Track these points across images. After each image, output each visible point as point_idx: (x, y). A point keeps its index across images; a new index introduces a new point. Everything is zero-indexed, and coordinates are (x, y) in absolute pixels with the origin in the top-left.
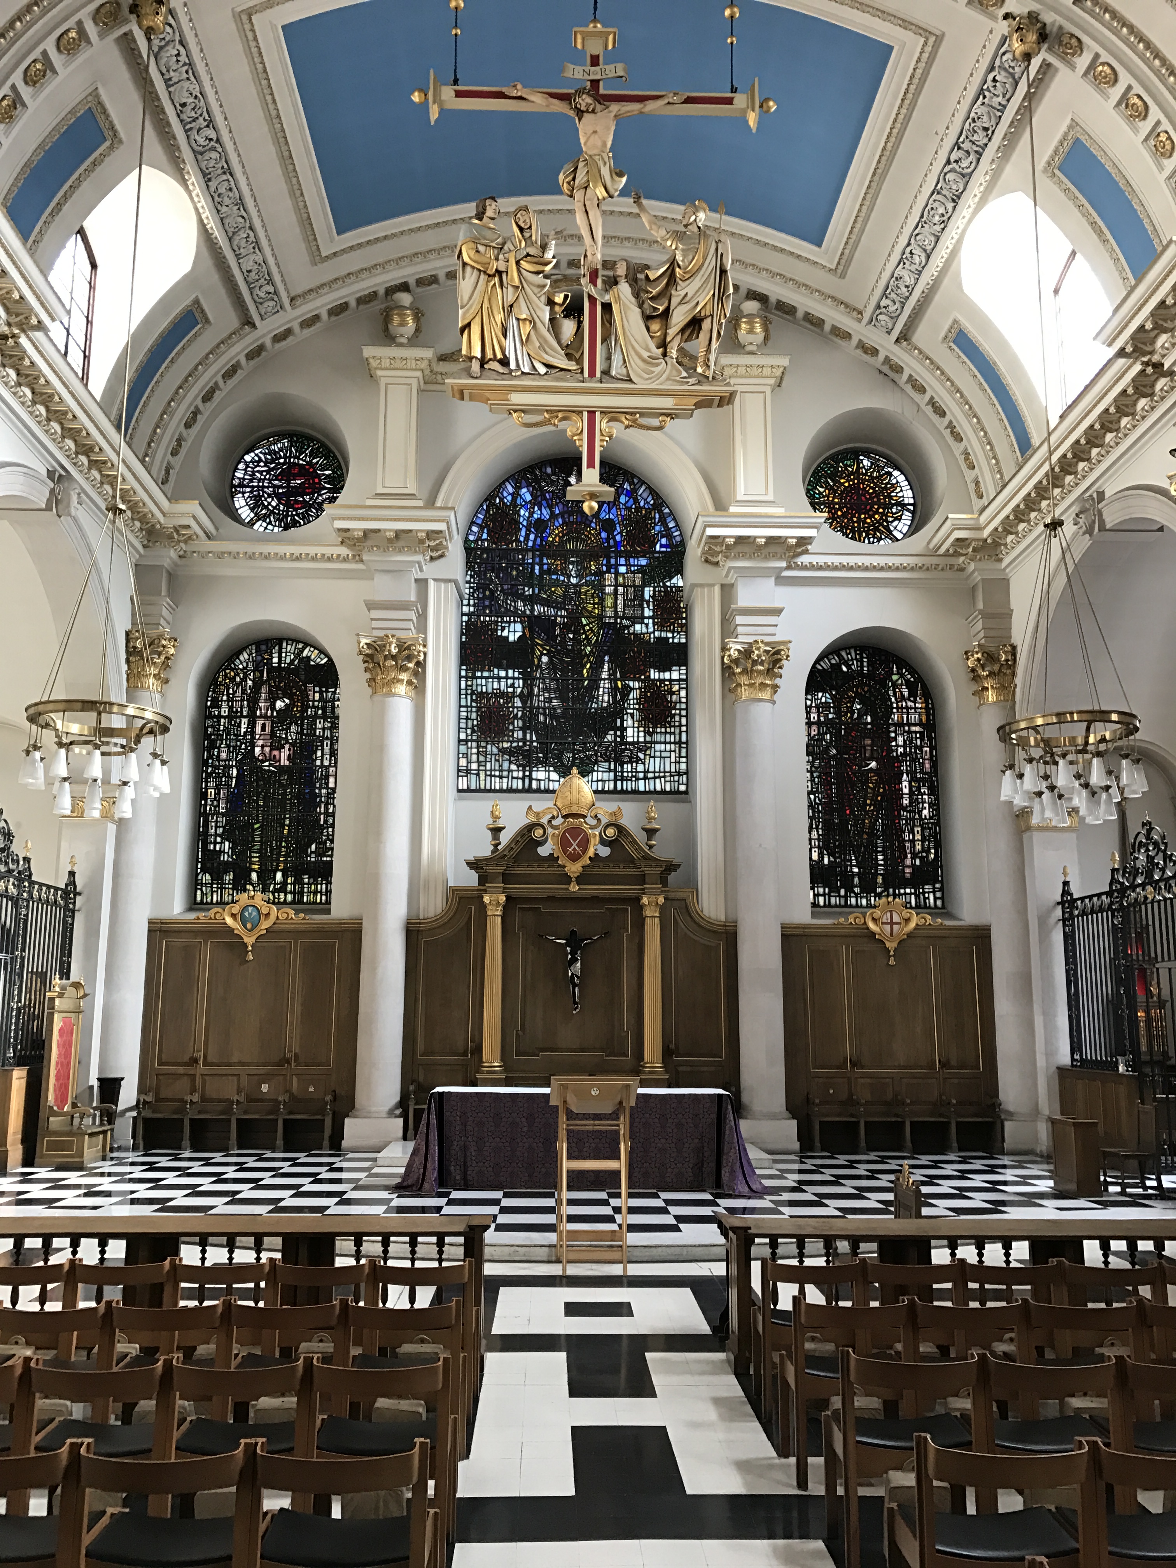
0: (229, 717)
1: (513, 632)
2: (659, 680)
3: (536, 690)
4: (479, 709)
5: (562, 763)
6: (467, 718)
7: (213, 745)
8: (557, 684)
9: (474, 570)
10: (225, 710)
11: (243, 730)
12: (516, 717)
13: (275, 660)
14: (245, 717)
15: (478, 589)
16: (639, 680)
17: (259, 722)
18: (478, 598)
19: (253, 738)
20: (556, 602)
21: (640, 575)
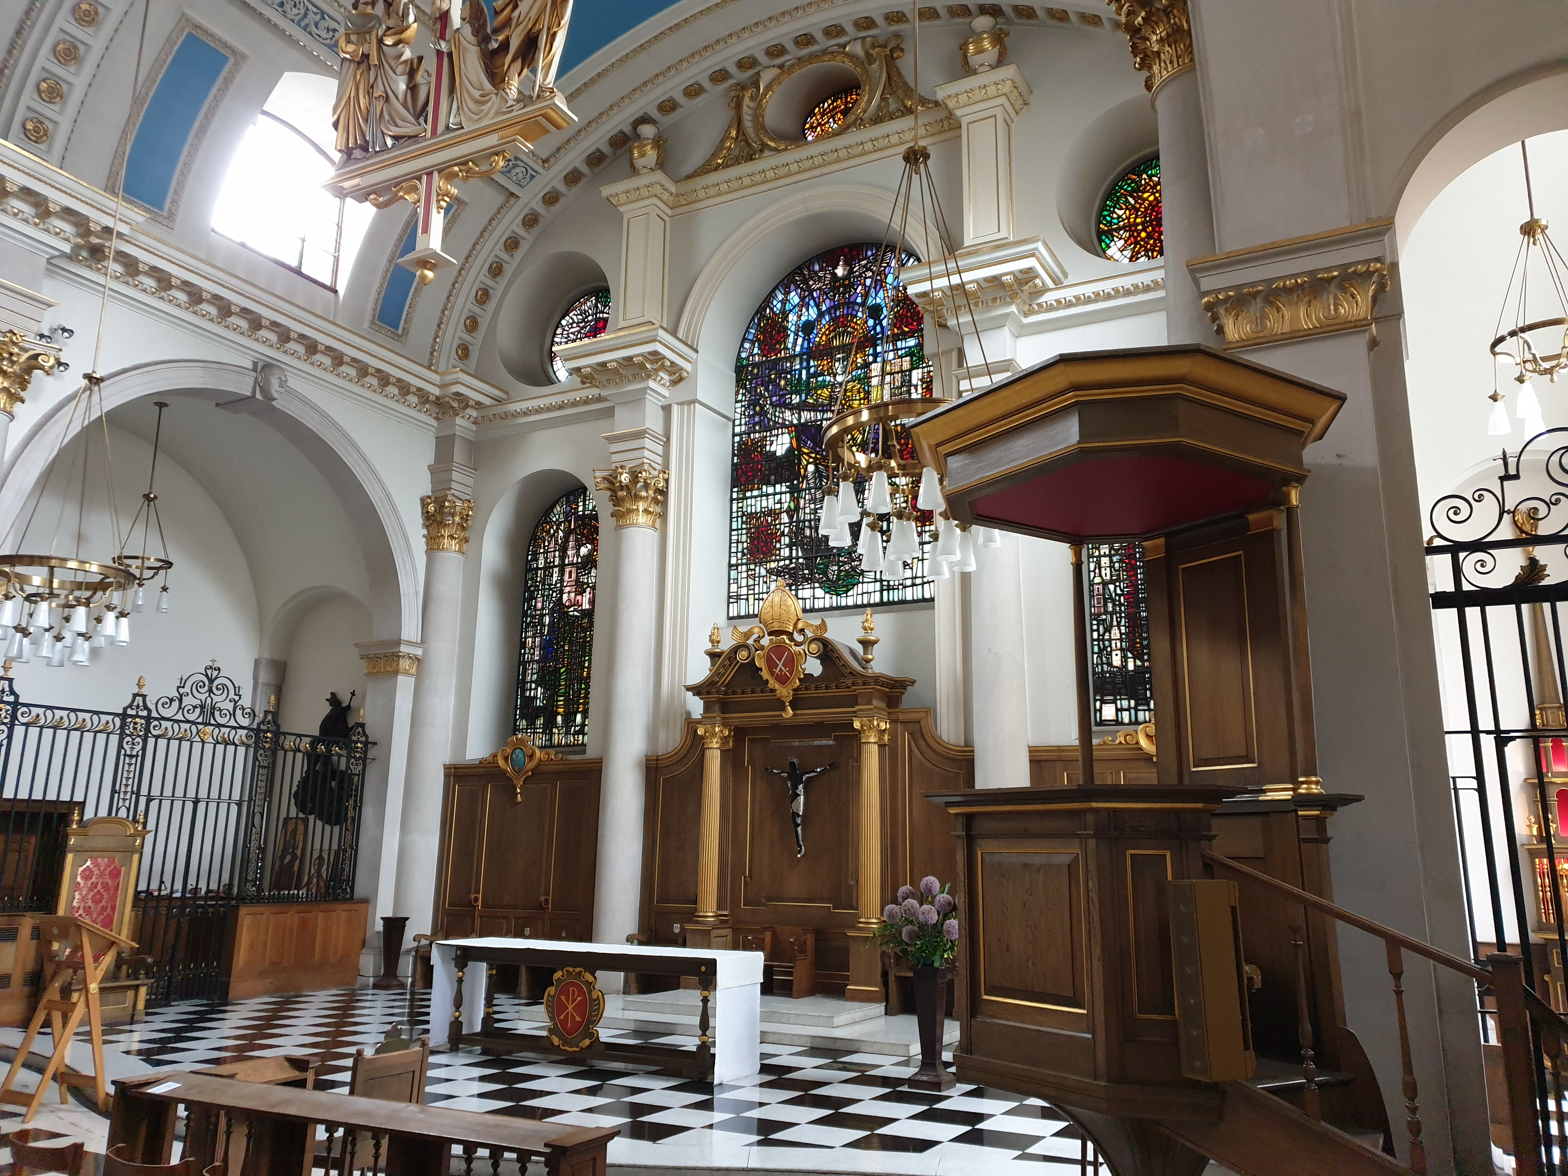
0: (545, 568)
1: (781, 444)
3: (802, 502)
4: (748, 529)
5: (828, 579)
6: (738, 542)
7: (532, 597)
9: (746, 388)
10: (541, 563)
11: (555, 579)
12: (783, 534)
13: (581, 509)
14: (556, 566)
15: (749, 407)
17: (567, 570)
18: (749, 416)
19: (562, 586)
20: (822, 405)
21: (908, 359)
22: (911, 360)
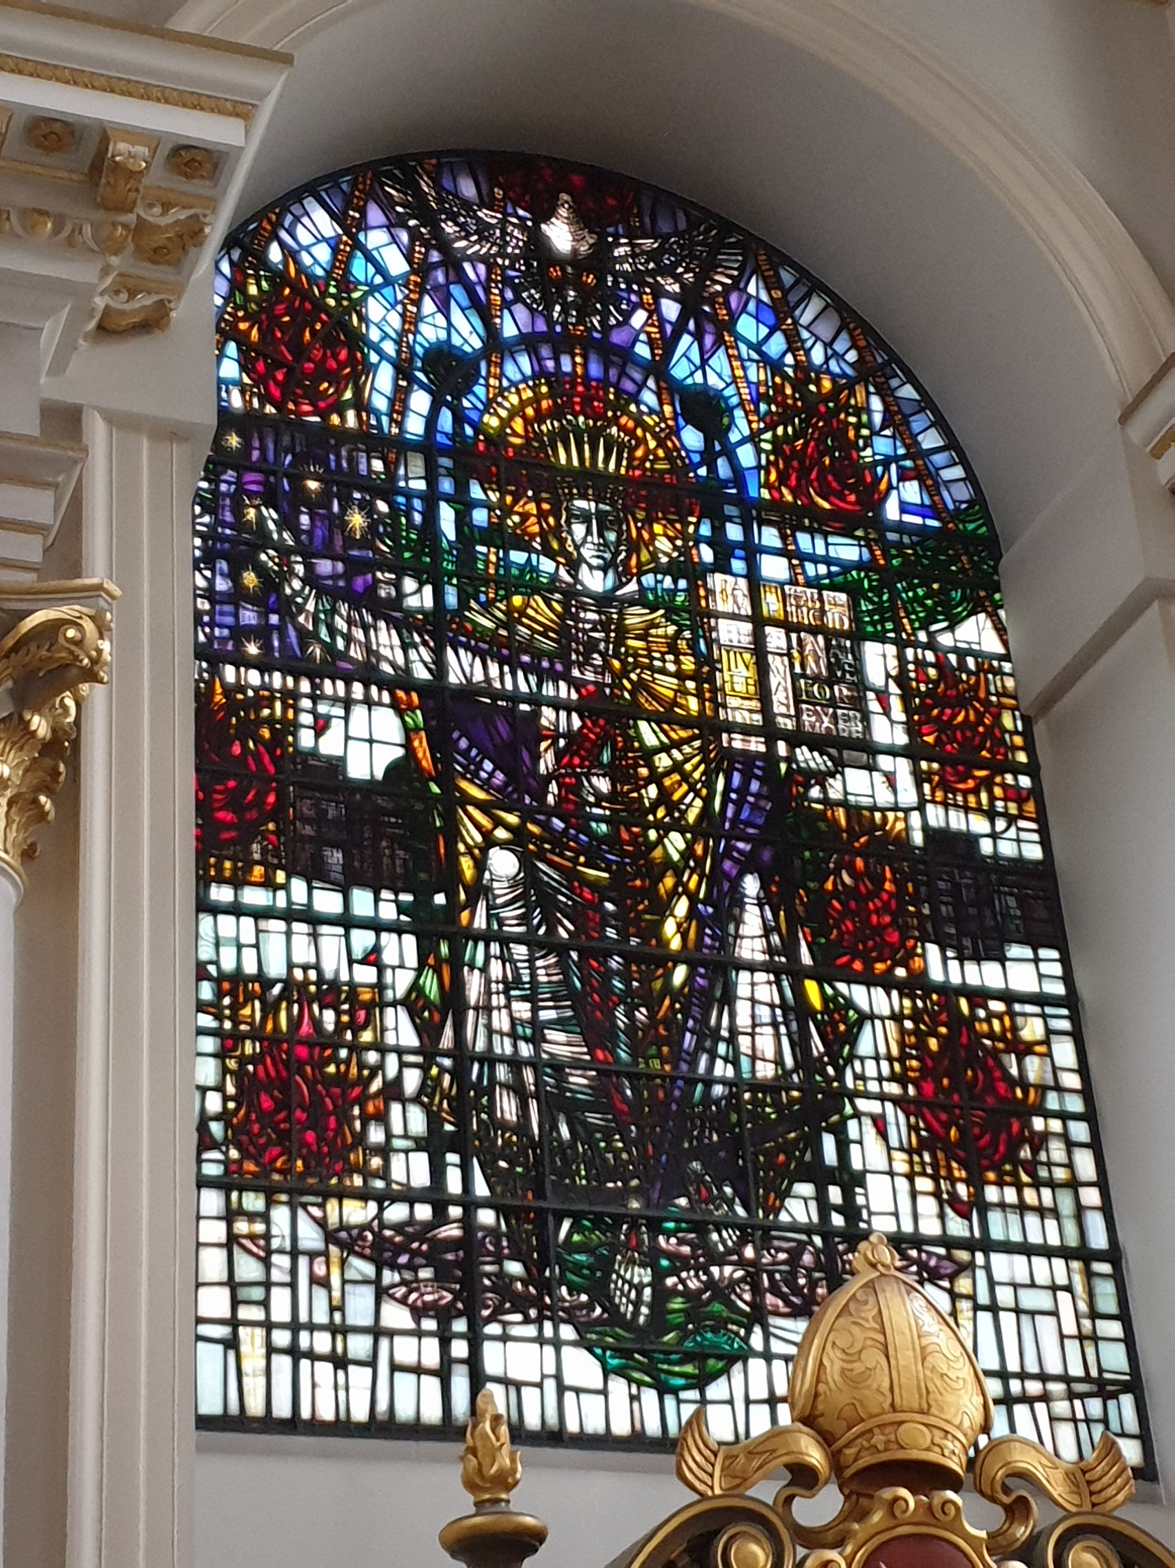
1: (363, 739)
2: (965, 990)
3: (474, 986)
8: (563, 965)
12: (394, 1091)
16: (888, 983)
21: (842, 597)
22: (854, 606)
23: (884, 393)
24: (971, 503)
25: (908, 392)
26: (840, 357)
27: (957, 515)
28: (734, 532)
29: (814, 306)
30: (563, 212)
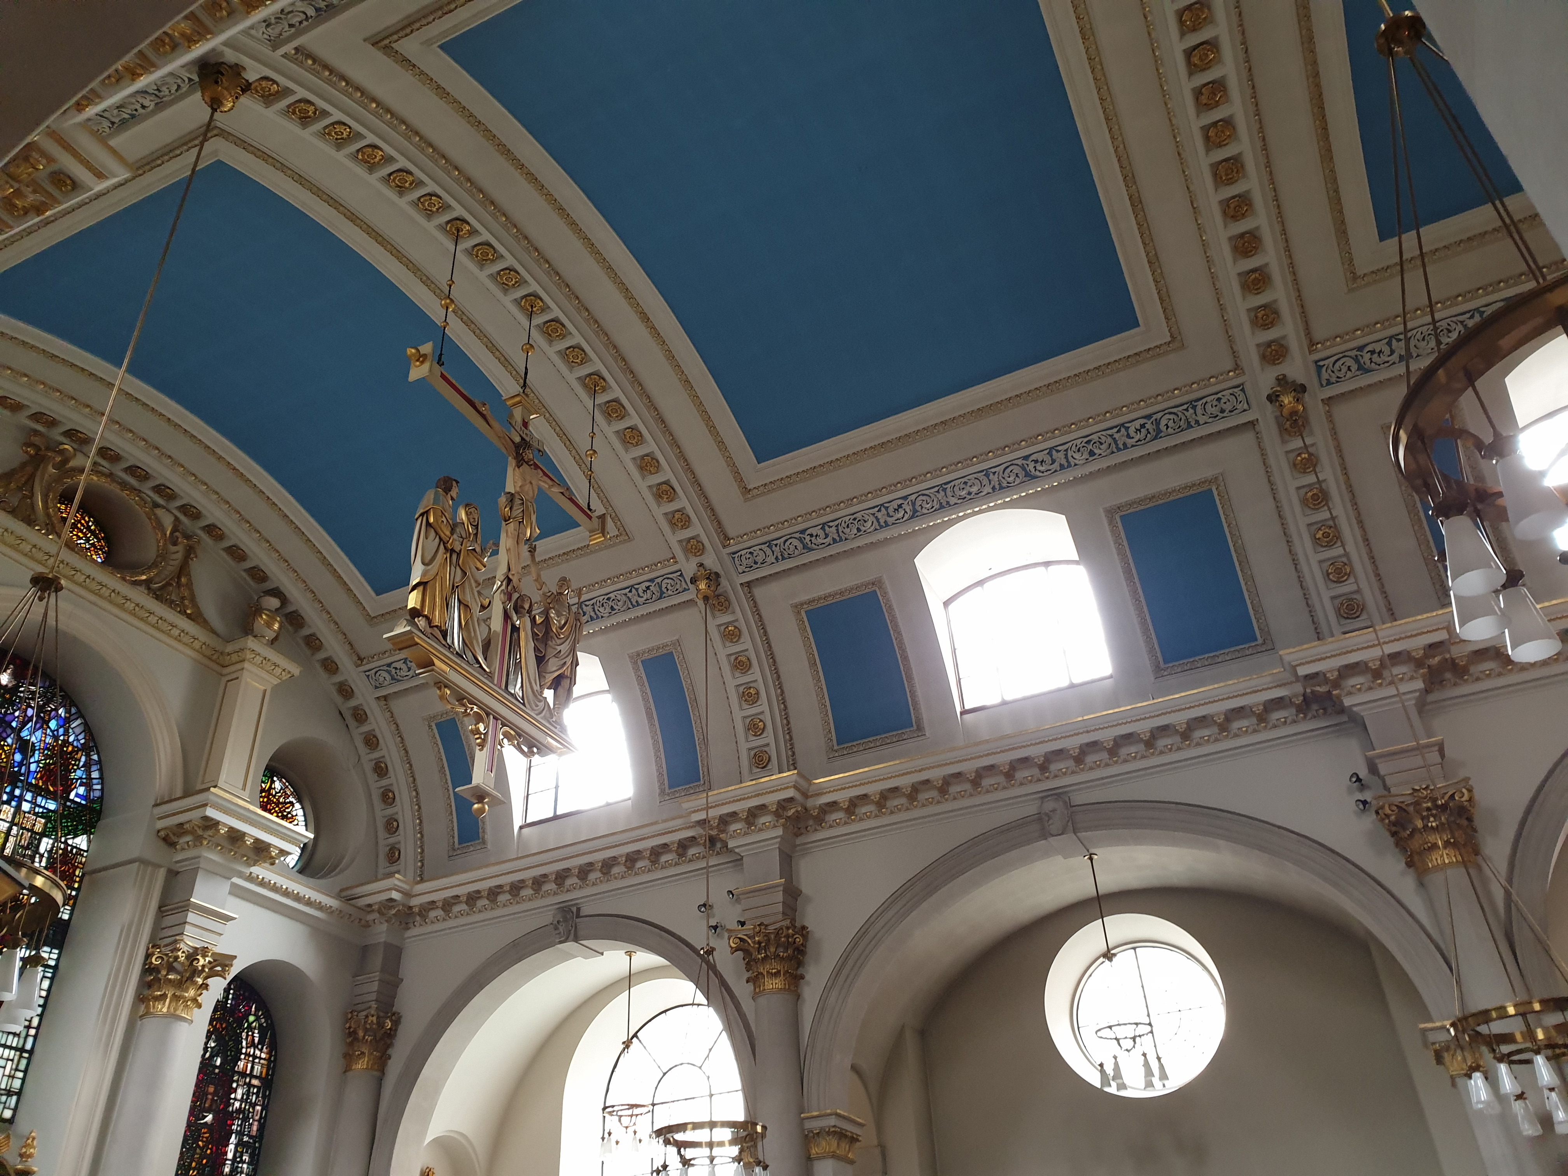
21: (43, 821)
22: (45, 824)
23: (88, 756)
24: (98, 798)
25: (95, 757)
26: (78, 740)
27: (93, 801)
28: (17, 792)
29: (78, 722)
30: (9, 671)
